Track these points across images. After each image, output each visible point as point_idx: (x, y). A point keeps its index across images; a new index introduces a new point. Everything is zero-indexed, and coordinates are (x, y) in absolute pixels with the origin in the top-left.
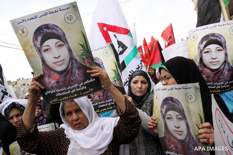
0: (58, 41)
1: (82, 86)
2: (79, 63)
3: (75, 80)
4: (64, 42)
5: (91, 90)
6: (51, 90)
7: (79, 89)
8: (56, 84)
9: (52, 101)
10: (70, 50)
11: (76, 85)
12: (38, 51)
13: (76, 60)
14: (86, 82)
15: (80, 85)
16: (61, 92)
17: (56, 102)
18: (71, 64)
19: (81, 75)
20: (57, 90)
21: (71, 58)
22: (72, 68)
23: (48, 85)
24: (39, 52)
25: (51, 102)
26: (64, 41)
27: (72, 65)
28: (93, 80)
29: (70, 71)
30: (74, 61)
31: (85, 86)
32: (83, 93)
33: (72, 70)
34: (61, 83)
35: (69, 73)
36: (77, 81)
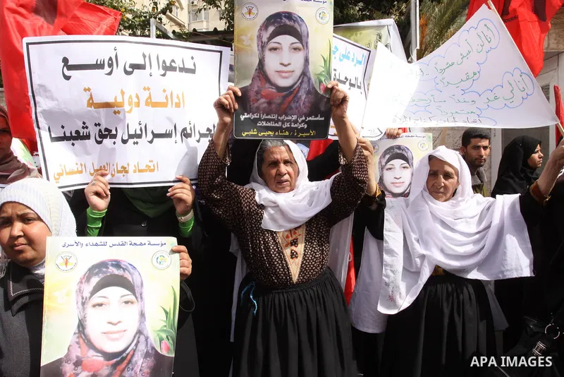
0: (297, 41)
1: (303, 121)
2: (313, 85)
3: (297, 108)
4: (303, 46)
5: (312, 133)
6: (253, 114)
7: (296, 126)
8: (265, 105)
9: (246, 133)
10: (307, 61)
11: (294, 117)
12: (260, 47)
13: (309, 79)
14: (310, 118)
15: (300, 120)
16: (267, 120)
17: (252, 135)
18: (300, 81)
19: (307, 104)
20: (263, 114)
21: (304, 74)
22: (299, 88)
23: (252, 103)
24: (260, 49)
25: (244, 135)
26: (304, 44)
27: (301, 83)
28: (321, 119)
29: (295, 92)
30: (306, 79)
31: (306, 123)
32: (298, 134)
33: (298, 91)
34: (273, 106)
35: (292, 96)
36: (299, 111)
